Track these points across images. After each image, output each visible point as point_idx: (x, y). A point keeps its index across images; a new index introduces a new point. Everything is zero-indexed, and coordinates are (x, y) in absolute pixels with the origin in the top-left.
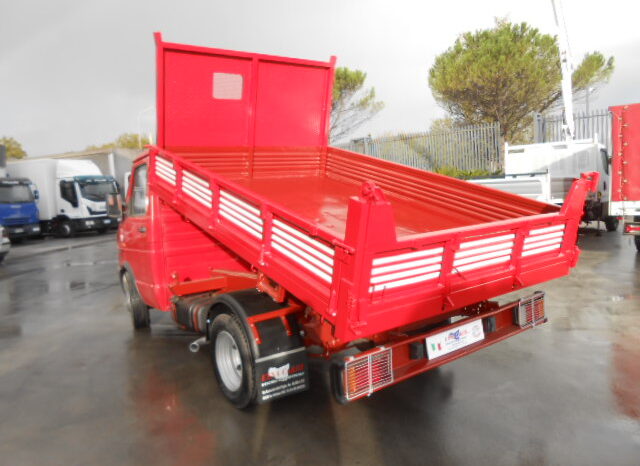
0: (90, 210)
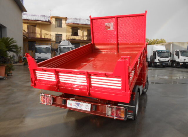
0: (159, 60)
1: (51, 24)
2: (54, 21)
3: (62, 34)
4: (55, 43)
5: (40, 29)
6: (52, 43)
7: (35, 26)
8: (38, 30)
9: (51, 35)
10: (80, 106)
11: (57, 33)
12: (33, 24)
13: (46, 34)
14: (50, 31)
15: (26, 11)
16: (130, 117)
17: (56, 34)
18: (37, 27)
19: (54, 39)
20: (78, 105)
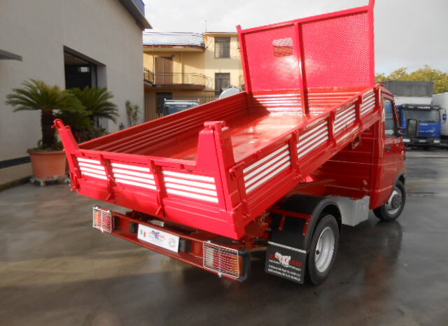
1: (204, 51)
2: (211, 45)
3: (229, 74)
4: (214, 94)
5: (181, 65)
6: (207, 94)
7: (170, 59)
8: (176, 66)
9: (204, 77)
10: (160, 238)
11: (217, 71)
12: (166, 54)
13: (194, 75)
14: (202, 67)
15: (149, 27)
16: (294, 276)
17: (217, 75)
18: (176, 61)
19: (211, 85)
20: (156, 235)
